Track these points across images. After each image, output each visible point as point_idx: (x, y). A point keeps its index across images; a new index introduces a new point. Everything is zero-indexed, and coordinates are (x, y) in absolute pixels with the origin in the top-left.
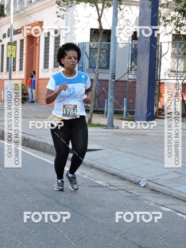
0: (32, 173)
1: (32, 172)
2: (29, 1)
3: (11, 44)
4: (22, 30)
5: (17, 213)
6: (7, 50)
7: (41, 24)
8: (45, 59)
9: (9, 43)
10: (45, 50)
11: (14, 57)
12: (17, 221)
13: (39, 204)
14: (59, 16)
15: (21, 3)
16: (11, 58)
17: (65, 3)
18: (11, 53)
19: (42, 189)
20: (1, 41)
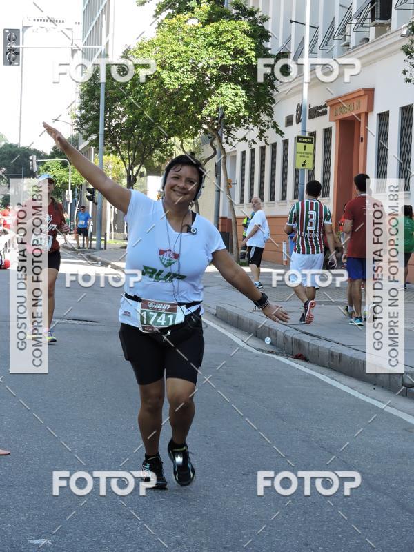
2: (342, 44)
3: (303, 140)
4: (329, 107)
5: (311, 528)
6: (296, 152)
7: (370, 93)
9: (299, 137)
10: (379, 152)
11: (311, 168)
13: (359, 509)
15: (326, 47)
16: (304, 170)
18: (304, 159)
19: (368, 474)
20: (281, 134)
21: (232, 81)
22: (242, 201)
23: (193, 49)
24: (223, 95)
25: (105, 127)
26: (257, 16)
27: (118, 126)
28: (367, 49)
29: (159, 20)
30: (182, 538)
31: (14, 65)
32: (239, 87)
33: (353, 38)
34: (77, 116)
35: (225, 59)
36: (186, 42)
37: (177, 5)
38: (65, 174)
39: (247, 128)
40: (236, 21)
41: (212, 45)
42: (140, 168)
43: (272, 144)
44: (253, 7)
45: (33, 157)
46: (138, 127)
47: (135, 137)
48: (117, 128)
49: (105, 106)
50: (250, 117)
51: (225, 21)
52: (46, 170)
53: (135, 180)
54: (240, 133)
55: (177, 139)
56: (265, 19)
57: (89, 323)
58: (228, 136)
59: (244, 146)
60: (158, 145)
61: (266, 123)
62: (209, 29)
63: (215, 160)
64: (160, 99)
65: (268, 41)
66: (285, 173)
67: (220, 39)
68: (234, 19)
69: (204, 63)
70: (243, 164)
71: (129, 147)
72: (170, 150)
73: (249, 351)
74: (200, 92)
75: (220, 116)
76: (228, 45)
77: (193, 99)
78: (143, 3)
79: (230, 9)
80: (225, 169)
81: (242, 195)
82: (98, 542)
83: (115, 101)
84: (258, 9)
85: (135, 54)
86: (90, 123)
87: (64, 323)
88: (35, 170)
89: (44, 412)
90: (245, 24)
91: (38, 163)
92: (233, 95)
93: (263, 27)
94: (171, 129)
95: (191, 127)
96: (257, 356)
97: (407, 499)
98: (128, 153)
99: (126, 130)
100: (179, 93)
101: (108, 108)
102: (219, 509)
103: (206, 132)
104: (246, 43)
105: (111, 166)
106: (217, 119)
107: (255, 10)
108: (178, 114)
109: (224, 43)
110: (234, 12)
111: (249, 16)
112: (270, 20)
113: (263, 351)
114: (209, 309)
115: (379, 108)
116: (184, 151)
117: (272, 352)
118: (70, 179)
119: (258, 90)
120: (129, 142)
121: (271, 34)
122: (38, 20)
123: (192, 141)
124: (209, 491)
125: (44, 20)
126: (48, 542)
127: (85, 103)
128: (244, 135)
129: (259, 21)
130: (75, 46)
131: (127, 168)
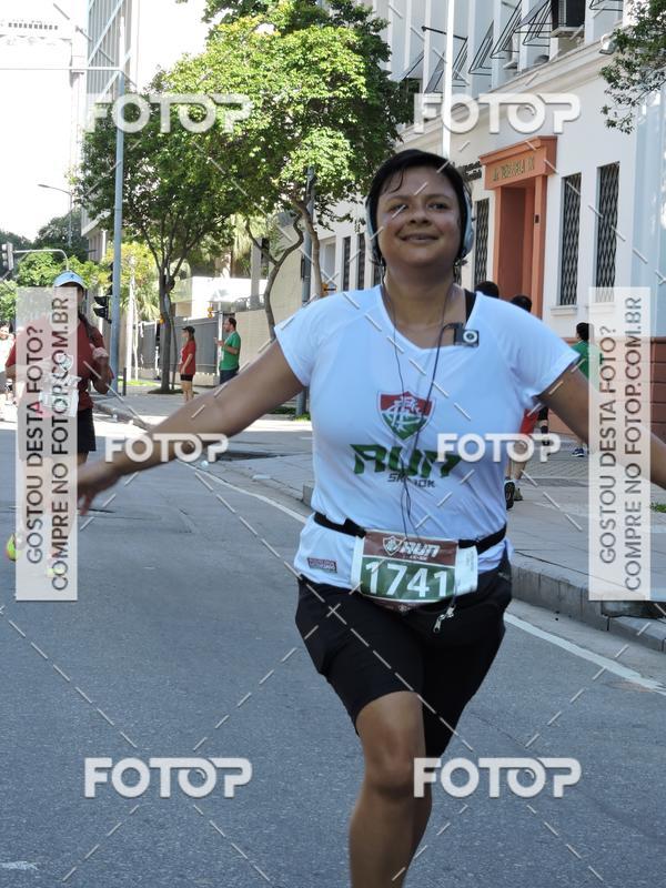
0: (510, 693)
1: (509, 688)
2: (506, 66)
4: (484, 167)
7: (549, 143)
8: (563, 271)
12: (455, 872)
14: (612, 124)
15: (479, 71)
17: (636, 76)
21: (329, 125)
23: (266, 73)
24: (313, 147)
25: (124, 197)
26: (369, 19)
27: (144, 195)
28: (546, 73)
29: (211, 26)
32: (341, 134)
33: (523, 56)
34: (78, 180)
35: (317, 89)
36: (253, 61)
37: (241, 1)
39: (353, 200)
40: (335, 28)
41: (296, 66)
42: (180, 264)
44: (363, 5)
45: (8, 247)
46: (177, 198)
47: (171, 215)
48: (143, 199)
49: (124, 164)
50: (357, 181)
51: (317, 27)
52: (29, 266)
53: (172, 283)
54: (341, 207)
55: (240, 217)
56: (380, 26)
57: (98, 513)
58: (322, 213)
59: (348, 229)
60: (210, 227)
62: (292, 40)
63: (302, 249)
64: (213, 154)
65: (386, 60)
67: (310, 56)
68: (331, 25)
69: (284, 94)
70: (347, 258)
71: (163, 231)
72: (229, 236)
74: (277, 142)
75: (309, 180)
76: (323, 65)
77: (267, 152)
79: (325, 8)
80: (318, 268)
82: (112, 867)
83: (141, 156)
84: (371, 9)
85: (171, 80)
86: (100, 192)
88: (11, 267)
90: (349, 33)
91: (16, 256)
92: (330, 147)
93: (378, 37)
94: (228, 200)
95: (263, 198)
97: (610, 796)
98: (162, 239)
99: (158, 203)
100: (242, 143)
101: (129, 167)
102: (308, 813)
103: (286, 206)
104: (351, 63)
105: (133, 261)
106: (305, 186)
107: (365, 9)
108: (241, 177)
109: (316, 63)
110: (332, 13)
111: (357, 20)
112: (390, 26)
114: (291, 491)
115: (565, 168)
116: (251, 236)
119: (370, 139)
120: (163, 223)
121: (391, 49)
122: (16, 25)
123: (264, 221)
124: (291, 784)
125: (25, 26)
126: (32, 865)
127: (93, 160)
128: (348, 212)
129: (372, 27)
130: (76, 66)
131: (160, 263)
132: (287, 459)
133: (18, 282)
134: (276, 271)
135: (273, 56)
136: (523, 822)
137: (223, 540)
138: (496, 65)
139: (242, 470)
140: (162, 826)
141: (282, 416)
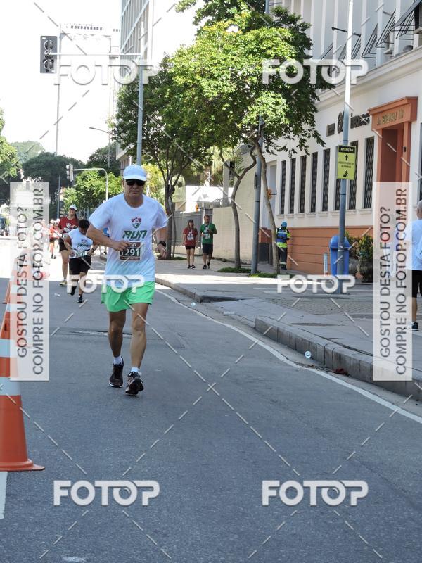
0: (387, 452)
1: (386, 449)
2: (386, 52)
3: (345, 149)
4: (371, 116)
6: (337, 162)
7: (413, 101)
8: (421, 182)
9: (340, 147)
10: (421, 162)
11: (353, 178)
13: (400, 528)
15: (369, 55)
16: (345, 180)
18: (345, 169)
19: (410, 492)
20: (323, 143)
21: (273, 90)
22: (282, 212)
23: (233, 57)
24: (263, 104)
25: (143, 136)
26: (299, 23)
27: (156, 134)
28: (409, 57)
29: (199, 27)
30: (220, 556)
31: (51, 72)
32: (280, 95)
33: (396, 46)
34: (114, 125)
36: (225, 50)
37: (217, 11)
38: (102, 183)
39: (288, 137)
40: (277, 29)
41: (252, 52)
42: (178, 178)
43: (313, 154)
44: (294, 14)
45: (70, 167)
46: (177, 136)
47: (173, 147)
48: (155, 137)
49: (143, 115)
50: (291, 125)
51: (265, 28)
52: (83, 179)
53: (174, 190)
54: (281, 142)
55: (216, 148)
56: (305, 27)
58: (269, 144)
59: (284, 156)
60: (197, 155)
61: (308, 132)
62: (250, 36)
63: (255, 169)
64: (199, 108)
65: (309, 49)
66: (326, 184)
67: (261, 46)
68: (274, 27)
69: (244, 70)
70: (284, 175)
71: (167, 157)
72: (209, 160)
73: (290, 366)
74: (240, 100)
75: (260, 124)
76: (269, 52)
77: (233, 107)
78: (182, 10)
79: (271, 16)
80: (265, 180)
81: (282, 206)
83: (154, 110)
84: (300, 16)
85: (173, 62)
86: (128, 132)
87: (100, 336)
88: (72, 179)
89: (79, 426)
90: (286, 32)
91: (75, 173)
92: (273, 104)
93: (304, 34)
94: (209, 138)
95: (231, 136)
96: (297, 371)
98: (167, 162)
99: (165, 139)
100: (218, 102)
101: (144, 118)
102: (258, 528)
103: (245, 141)
104: (286, 50)
106: (257, 128)
107: (296, 16)
108: (217, 123)
109: (264, 51)
110: (275, 19)
111: (291, 23)
112: (312, 28)
113: (303, 365)
114: (248, 322)
116: (223, 160)
117: (312, 366)
118: (107, 189)
119: (299, 99)
120: (168, 152)
121: (312, 42)
122: (76, 27)
123: (231, 150)
124: (247, 509)
125: (82, 28)
126: (82, 559)
127: (123, 112)
128: (284, 145)
129: (300, 28)
130: (113, 53)
131: (166, 177)
132: (245, 302)
133: (77, 189)
134: (239, 182)
135: (237, 46)
136: (395, 535)
137: (205, 353)
138: (379, 52)
139: (217, 309)
140: (165, 535)
141: (241, 274)
